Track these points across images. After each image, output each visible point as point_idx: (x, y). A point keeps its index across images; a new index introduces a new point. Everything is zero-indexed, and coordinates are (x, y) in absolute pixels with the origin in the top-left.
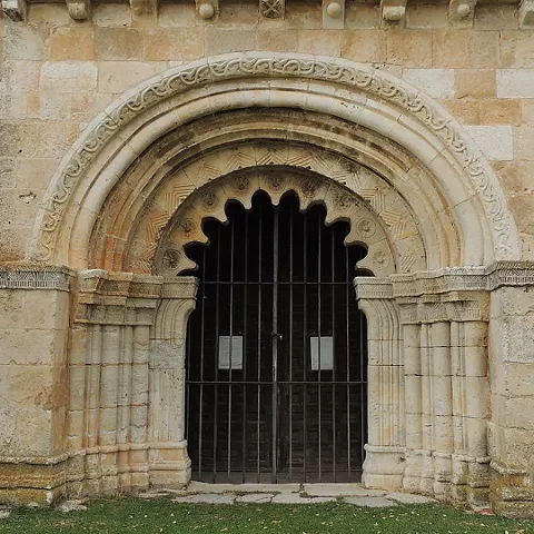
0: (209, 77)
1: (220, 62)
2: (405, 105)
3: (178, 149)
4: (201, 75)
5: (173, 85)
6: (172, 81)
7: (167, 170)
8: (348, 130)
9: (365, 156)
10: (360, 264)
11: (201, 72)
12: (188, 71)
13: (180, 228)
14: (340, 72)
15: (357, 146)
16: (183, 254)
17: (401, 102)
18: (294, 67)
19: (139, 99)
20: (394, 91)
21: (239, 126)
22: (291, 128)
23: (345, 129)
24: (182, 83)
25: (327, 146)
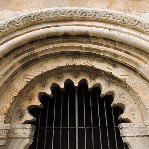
0: (42, 18)
1: (48, 11)
2: (143, 29)
3: (26, 55)
4: (39, 17)
5: (23, 21)
6: (23, 19)
7: (19, 65)
8: (112, 45)
9: (122, 57)
10: (123, 116)
11: (38, 15)
12: (32, 14)
13: (27, 98)
14: (108, 15)
15: (118, 52)
16: (27, 112)
17: (140, 28)
18: (85, 14)
19: (4, 26)
20: (136, 22)
21: (58, 45)
22: (84, 45)
23: (111, 45)
24: (28, 20)
25: (102, 54)
